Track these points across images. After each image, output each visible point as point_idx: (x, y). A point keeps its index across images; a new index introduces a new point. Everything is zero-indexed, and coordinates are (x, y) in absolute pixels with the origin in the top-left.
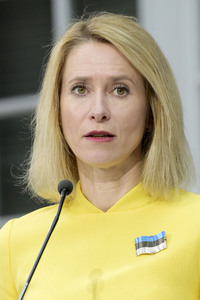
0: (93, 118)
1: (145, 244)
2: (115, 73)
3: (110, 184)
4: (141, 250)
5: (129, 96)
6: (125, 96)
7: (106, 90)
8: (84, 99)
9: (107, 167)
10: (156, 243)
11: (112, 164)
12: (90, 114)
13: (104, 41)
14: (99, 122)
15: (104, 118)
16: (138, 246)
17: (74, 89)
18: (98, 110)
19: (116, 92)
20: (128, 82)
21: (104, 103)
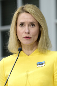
1: (39, 64)
2: (31, 21)
4: (38, 66)
7: (29, 25)
8: (23, 28)
10: (42, 64)
12: (25, 32)
13: (28, 12)
14: (27, 34)
15: (29, 33)
16: (37, 65)
18: (27, 31)
19: (31, 26)
20: (34, 23)
21: (28, 29)
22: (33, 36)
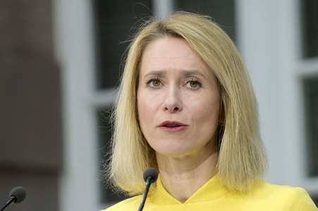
0: (166, 109)
2: (188, 68)
3: (185, 175)
5: (201, 89)
6: (198, 89)
7: (179, 83)
8: (158, 92)
9: (181, 156)
11: (186, 154)
12: (163, 106)
14: (172, 113)
15: (176, 109)
17: (149, 82)
18: (170, 101)
19: (189, 85)
20: (200, 77)
21: (177, 95)
22: (193, 120)
